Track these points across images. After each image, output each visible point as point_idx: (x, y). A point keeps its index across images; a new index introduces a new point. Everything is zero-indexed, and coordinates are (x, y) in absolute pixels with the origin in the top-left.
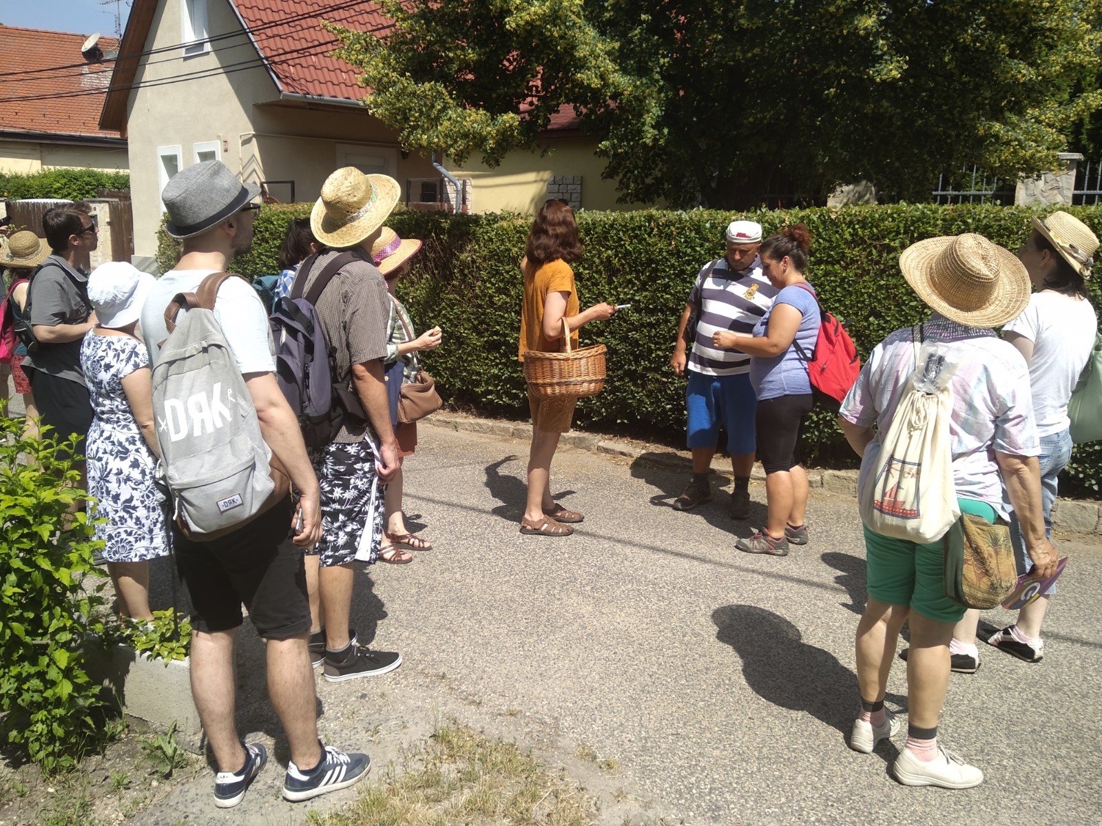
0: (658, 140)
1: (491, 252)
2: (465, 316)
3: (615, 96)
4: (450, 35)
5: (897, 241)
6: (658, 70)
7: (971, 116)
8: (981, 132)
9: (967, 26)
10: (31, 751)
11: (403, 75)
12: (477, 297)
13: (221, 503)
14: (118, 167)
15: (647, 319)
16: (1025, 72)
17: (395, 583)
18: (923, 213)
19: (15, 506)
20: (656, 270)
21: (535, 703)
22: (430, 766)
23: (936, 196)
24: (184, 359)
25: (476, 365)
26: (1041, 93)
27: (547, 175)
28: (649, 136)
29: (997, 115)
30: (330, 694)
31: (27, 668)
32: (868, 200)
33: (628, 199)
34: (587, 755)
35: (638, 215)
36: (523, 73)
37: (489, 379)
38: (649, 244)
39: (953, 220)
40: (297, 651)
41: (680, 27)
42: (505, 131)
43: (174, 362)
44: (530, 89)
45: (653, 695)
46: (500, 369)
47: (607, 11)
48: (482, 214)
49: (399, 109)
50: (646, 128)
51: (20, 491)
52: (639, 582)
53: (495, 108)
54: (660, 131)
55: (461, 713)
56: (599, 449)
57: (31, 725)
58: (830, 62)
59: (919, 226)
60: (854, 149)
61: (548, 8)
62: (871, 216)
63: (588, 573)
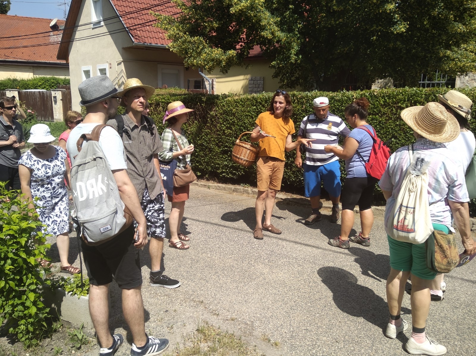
0: (297, 61)
1: (224, 111)
2: (212, 139)
3: (278, 42)
4: (206, 16)
5: (404, 105)
6: (297, 30)
7: (437, 48)
8: (441, 55)
9: (435, 7)
10: (18, 337)
11: (185, 33)
12: (218, 131)
13: (102, 229)
14: (66, 76)
16: (461, 28)
17: (181, 259)
18: (416, 92)
19: (10, 229)
20: (296, 118)
21: (243, 315)
22: (195, 344)
23: (420, 83)
24: (85, 164)
25: (217, 160)
26: (468, 37)
27: (248, 77)
28: (293, 59)
29: (448, 47)
30: (152, 310)
31: (17, 301)
32: (390, 86)
33: (284, 87)
34: (266, 339)
36: (237, 32)
37: (223, 166)
39: (430, 95)
40: (135, 294)
41: (306, 11)
42: (230, 58)
43: (81, 165)
44: (241, 39)
45: (296, 311)
46: (228, 162)
47: (274, 4)
48: (220, 94)
49: (183, 48)
50: (292, 55)
51: (12, 223)
52: (289, 258)
53: (225, 48)
54: (298, 57)
55: (210, 319)
57: (19, 326)
58: (374, 25)
59: (414, 98)
60: (384, 63)
61: (249, 3)
62: (392, 93)
63: (267, 254)
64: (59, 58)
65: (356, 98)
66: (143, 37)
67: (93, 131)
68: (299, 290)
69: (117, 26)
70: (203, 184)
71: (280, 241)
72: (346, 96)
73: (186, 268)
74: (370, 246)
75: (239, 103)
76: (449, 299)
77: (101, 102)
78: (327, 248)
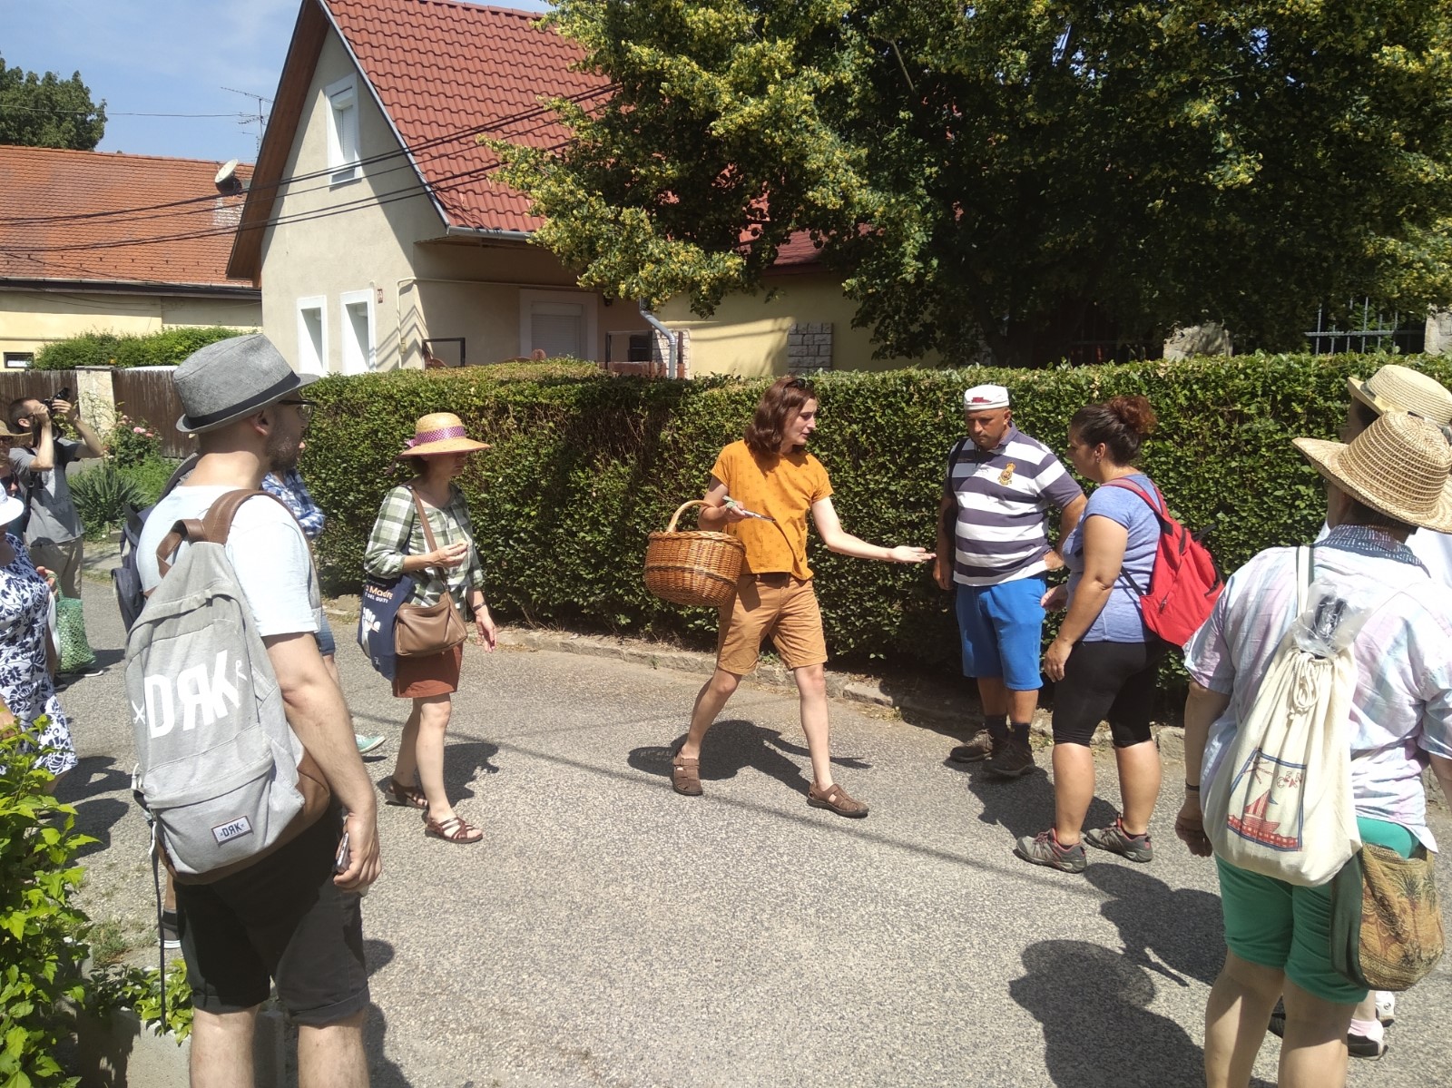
0: (925, 275)
1: (697, 429)
3: (863, 219)
4: (643, 146)
5: (1253, 407)
6: (923, 182)
7: (1355, 230)
8: (1370, 251)
9: (1344, 109)
13: (218, 831)
14: (253, 325)
15: (906, 517)
16: (1429, 170)
17: (538, 901)
18: (1288, 366)
20: (917, 450)
23: (1315, 338)
24: (178, 616)
27: (787, 323)
28: (910, 270)
29: (1392, 227)
32: (1220, 345)
33: (888, 353)
35: (892, 376)
36: (739, 193)
38: (907, 416)
39: (1332, 376)
40: (340, 1042)
43: (162, 620)
44: (752, 211)
47: (851, 108)
50: (906, 260)
52: (885, 902)
53: (710, 244)
54: (927, 263)
56: (846, 694)
58: (1154, 165)
59: (1284, 386)
60: (1192, 279)
61: (767, 107)
62: (1214, 373)
63: (814, 887)
64: (233, 273)
65: (1100, 389)
66: (476, 212)
67: (212, 511)
68: (907, 1013)
69: (400, 181)
70: (635, 652)
71: (862, 842)
72: (1068, 382)
73: (549, 936)
74: (1153, 862)
75: (742, 403)
76: (1405, 1052)
77: (247, 420)
78: (1010, 867)
